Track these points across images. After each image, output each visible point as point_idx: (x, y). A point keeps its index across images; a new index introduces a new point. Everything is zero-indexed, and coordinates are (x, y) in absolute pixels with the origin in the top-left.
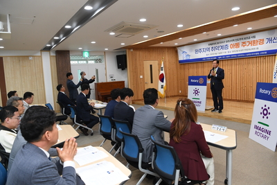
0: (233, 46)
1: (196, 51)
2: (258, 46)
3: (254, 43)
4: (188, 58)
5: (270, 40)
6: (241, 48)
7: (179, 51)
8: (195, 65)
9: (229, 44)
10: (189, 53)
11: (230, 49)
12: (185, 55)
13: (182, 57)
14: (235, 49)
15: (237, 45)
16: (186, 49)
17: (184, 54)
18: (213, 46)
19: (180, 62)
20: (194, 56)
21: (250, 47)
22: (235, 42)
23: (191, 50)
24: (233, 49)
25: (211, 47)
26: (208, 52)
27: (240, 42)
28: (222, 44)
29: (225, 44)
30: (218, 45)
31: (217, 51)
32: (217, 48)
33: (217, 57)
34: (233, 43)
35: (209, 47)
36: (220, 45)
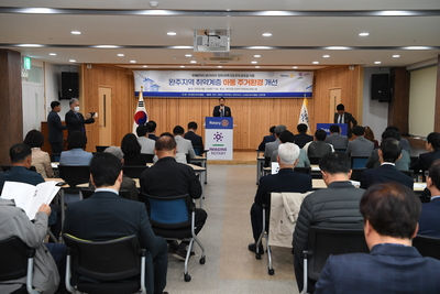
0: (227, 82)
1: (171, 81)
2: (257, 86)
3: (252, 82)
4: (155, 90)
5: (269, 82)
6: (237, 86)
7: (136, 76)
9: (222, 79)
10: (157, 82)
11: (222, 86)
12: (149, 84)
14: (230, 87)
15: (233, 82)
16: (151, 75)
17: (148, 82)
18: (199, 78)
20: (165, 87)
21: (247, 86)
22: (229, 78)
23: (162, 79)
24: (227, 86)
25: (195, 78)
26: (190, 86)
27: (237, 79)
28: (212, 78)
29: (217, 78)
30: (206, 78)
31: (204, 86)
32: (206, 82)
33: (205, 94)
34: (227, 78)
35: (192, 78)
36: (209, 78)
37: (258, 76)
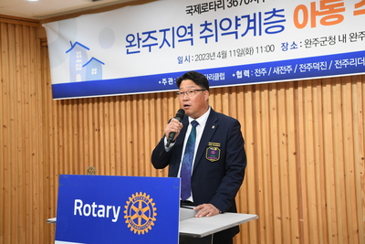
0: (306, 16)
1: (132, 42)
4: (94, 75)
7: (52, 38)
8: (125, 107)
9: (289, 4)
10: (96, 50)
12: (79, 58)
13: (65, 70)
14: (321, 31)
17: (78, 53)
18: (210, 16)
19: (59, 90)
20: (121, 64)
23: (107, 38)
24: (308, 32)
25: (197, 20)
28: (251, 9)
30: (232, 13)
31: (227, 43)
32: (229, 28)
35: (187, 20)
36: (241, 10)
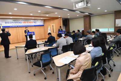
0: (23, 23)
1: (6, 22)
3: (30, 22)
5: (34, 22)
9: (22, 22)
11: (22, 24)
15: (25, 22)
21: (29, 24)
24: (24, 24)
25: (14, 22)
26: (13, 24)
27: (26, 21)
28: (19, 21)
29: (20, 21)
30: (17, 21)
31: (17, 24)
33: (17, 26)
34: (23, 21)
35: (13, 21)
36: (18, 21)
37: (32, 21)
